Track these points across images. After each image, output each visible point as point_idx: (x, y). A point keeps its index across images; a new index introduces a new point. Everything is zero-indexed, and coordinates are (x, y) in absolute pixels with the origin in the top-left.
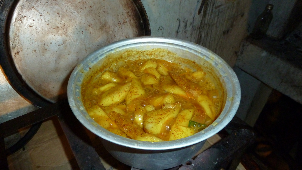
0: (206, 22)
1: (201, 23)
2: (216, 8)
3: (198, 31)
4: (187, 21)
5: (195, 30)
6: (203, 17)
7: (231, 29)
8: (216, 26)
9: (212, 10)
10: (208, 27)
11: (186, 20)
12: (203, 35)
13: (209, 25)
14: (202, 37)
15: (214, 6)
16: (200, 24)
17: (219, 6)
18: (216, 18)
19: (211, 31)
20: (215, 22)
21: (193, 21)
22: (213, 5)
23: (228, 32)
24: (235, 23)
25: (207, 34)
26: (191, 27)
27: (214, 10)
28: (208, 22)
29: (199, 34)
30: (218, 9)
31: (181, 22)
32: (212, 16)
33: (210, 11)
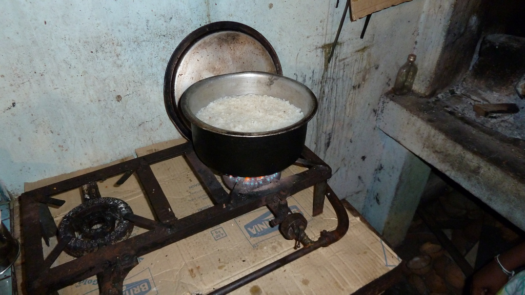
0: (329, 76)
1: (323, 77)
2: (340, 61)
3: (320, 85)
4: (306, 76)
5: (316, 85)
6: (324, 71)
7: (363, 83)
8: (343, 80)
9: (335, 63)
10: (332, 81)
11: (304, 74)
12: (326, 90)
13: (334, 80)
14: (325, 92)
15: (337, 60)
16: (321, 78)
17: (344, 59)
18: (342, 71)
19: (337, 85)
20: (341, 76)
21: (313, 75)
22: (336, 58)
23: (359, 86)
24: (367, 77)
25: (332, 89)
26: (311, 82)
27: (337, 64)
28: (332, 76)
29: (321, 89)
30: (343, 62)
31: (298, 77)
32: (337, 70)
33: (333, 64)
